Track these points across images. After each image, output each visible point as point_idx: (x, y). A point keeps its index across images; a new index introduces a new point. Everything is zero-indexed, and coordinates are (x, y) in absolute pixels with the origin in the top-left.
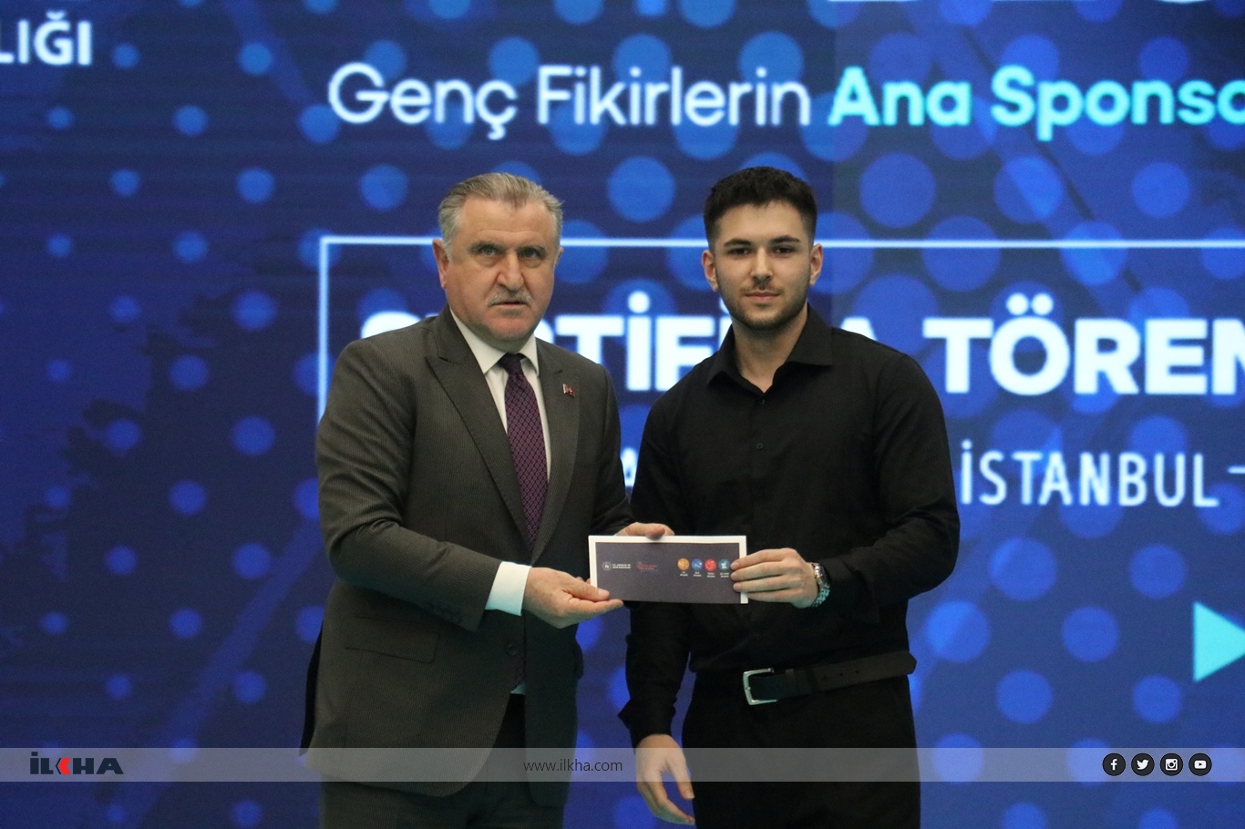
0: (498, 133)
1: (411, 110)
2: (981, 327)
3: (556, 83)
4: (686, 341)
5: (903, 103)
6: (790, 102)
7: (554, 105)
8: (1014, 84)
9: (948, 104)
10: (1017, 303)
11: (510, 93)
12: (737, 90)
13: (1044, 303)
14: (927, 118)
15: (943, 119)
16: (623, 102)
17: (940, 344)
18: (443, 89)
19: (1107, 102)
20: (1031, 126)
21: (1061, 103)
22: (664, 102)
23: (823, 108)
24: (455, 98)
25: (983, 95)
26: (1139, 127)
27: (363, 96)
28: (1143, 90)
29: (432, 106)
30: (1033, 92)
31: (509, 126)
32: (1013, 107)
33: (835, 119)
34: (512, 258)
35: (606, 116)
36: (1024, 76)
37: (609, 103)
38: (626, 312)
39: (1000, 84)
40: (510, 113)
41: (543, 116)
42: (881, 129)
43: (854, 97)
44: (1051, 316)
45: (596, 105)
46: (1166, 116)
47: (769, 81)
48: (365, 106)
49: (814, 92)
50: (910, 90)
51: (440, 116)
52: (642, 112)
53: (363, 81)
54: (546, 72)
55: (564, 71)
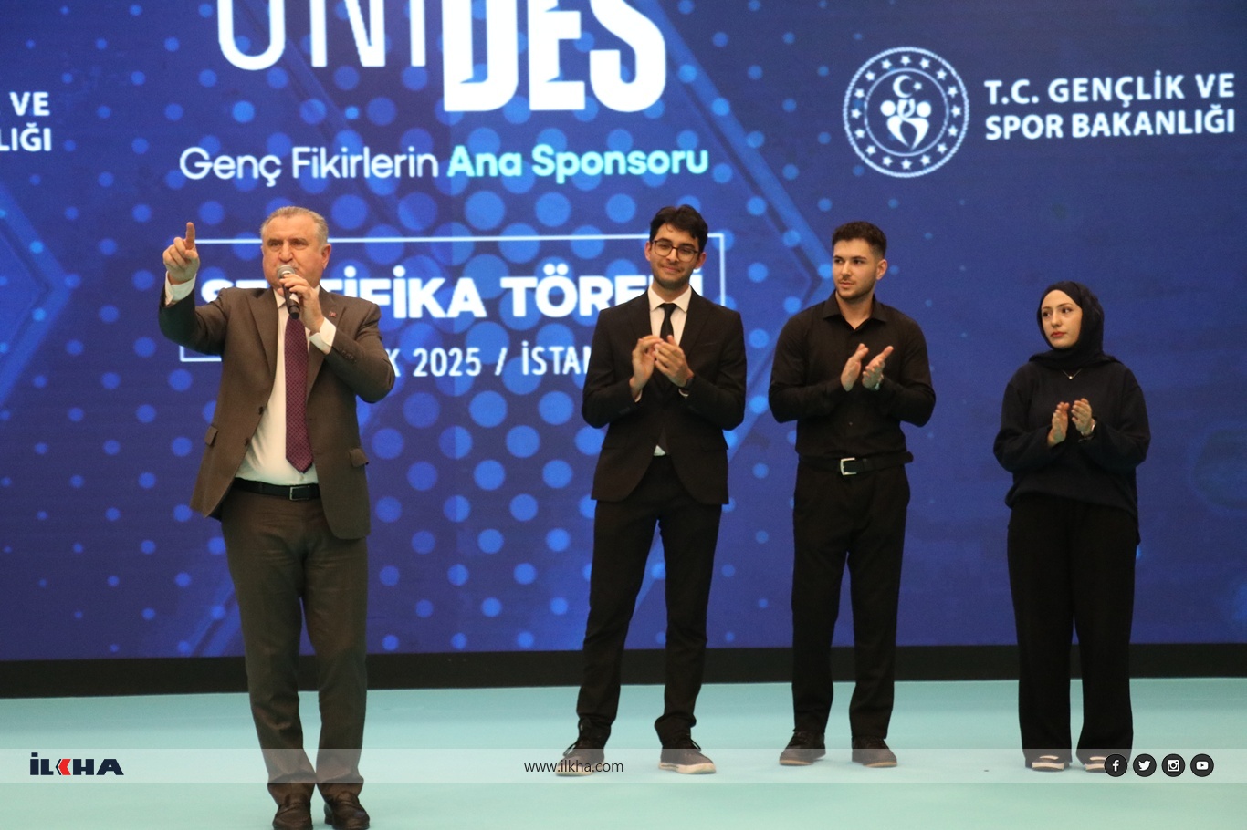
0: (272, 183)
1: (225, 172)
2: (530, 282)
3: (302, 156)
5: (486, 165)
6: (427, 164)
7: (301, 168)
8: (544, 154)
9: (510, 164)
10: (549, 268)
11: (278, 161)
12: (399, 159)
13: (563, 268)
14: (500, 173)
15: (507, 173)
16: (338, 165)
17: (509, 291)
18: (241, 160)
19: (592, 163)
20: (554, 176)
21: (568, 164)
22: (360, 165)
23: (444, 165)
24: (248, 165)
25: (528, 160)
26: (609, 176)
27: (198, 165)
28: (610, 156)
29: (236, 170)
30: (554, 158)
31: (277, 179)
32: (543, 166)
33: (451, 173)
34: (286, 245)
35: (329, 173)
36: (549, 150)
37: (331, 167)
38: (343, 277)
39: (536, 154)
40: (278, 172)
41: (296, 174)
42: (475, 179)
43: (460, 161)
44: (567, 276)
45: (323, 167)
46: (622, 171)
47: (415, 154)
48: (200, 170)
49: (439, 160)
50: (490, 157)
51: (240, 175)
52: (349, 171)
53: (198, 157)
54: (296, 150)
55: (306, 150)
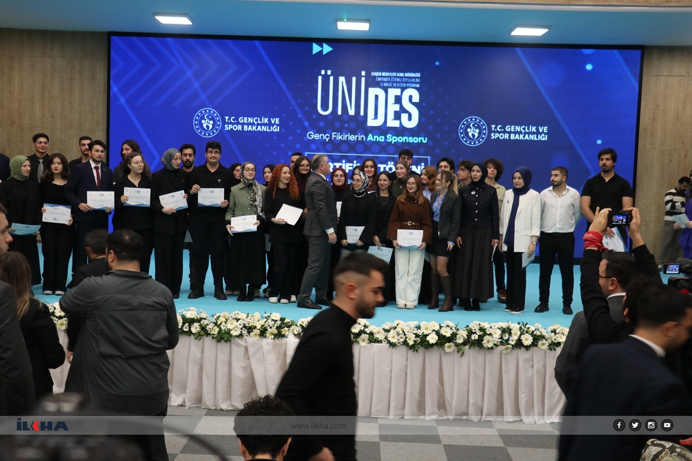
1: (317, 137)
2: (385, 166)
3: (334, 135)
4: (349, 166)
5: (376, 138)
6: (363, 138)
7: (334, 137)
9: (382, 139)
10: (389, 163)
11: (329, 136)
12: (356, 136)
13: (392, 163)
14: (379, 140)
15: (381, 140)
16: (342, 137)
17: (380, 168)
18: (321, 135)
19: (400, 139)
20: (391, 141)
21: (395, 139)
22: (347, 137)
23: (366, 138)
24: (322, 136)
25: (386, 138)
26: (404, 142)
28: (405, 138)
30: (392, 138)
31: (329, 140)
32: (389, 139)
33: (368, 140)
35: (340, 139)
36: (391, 136)
37: (341, 137)
38: (342, 163)
39: (388, 136)
40: (329, 138)
41: (333, 139)
42: (373, 142)
43: (370, 137)
44: (393, 165)
45: (339, 137)
46: (407, 141)
47: (360, 135)
48: (311, 137)
50: (377, 137)
51: (320, 138)
52: (345, 138)
53: (312, 134)
54: (333, 133)
55: (335, 133)
